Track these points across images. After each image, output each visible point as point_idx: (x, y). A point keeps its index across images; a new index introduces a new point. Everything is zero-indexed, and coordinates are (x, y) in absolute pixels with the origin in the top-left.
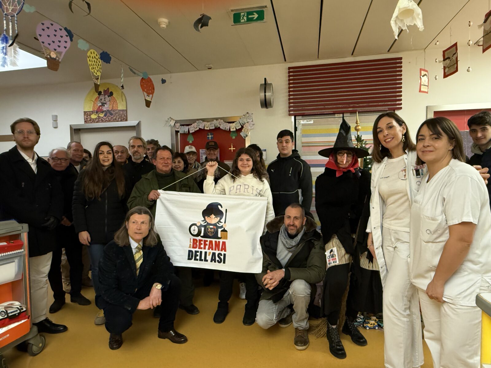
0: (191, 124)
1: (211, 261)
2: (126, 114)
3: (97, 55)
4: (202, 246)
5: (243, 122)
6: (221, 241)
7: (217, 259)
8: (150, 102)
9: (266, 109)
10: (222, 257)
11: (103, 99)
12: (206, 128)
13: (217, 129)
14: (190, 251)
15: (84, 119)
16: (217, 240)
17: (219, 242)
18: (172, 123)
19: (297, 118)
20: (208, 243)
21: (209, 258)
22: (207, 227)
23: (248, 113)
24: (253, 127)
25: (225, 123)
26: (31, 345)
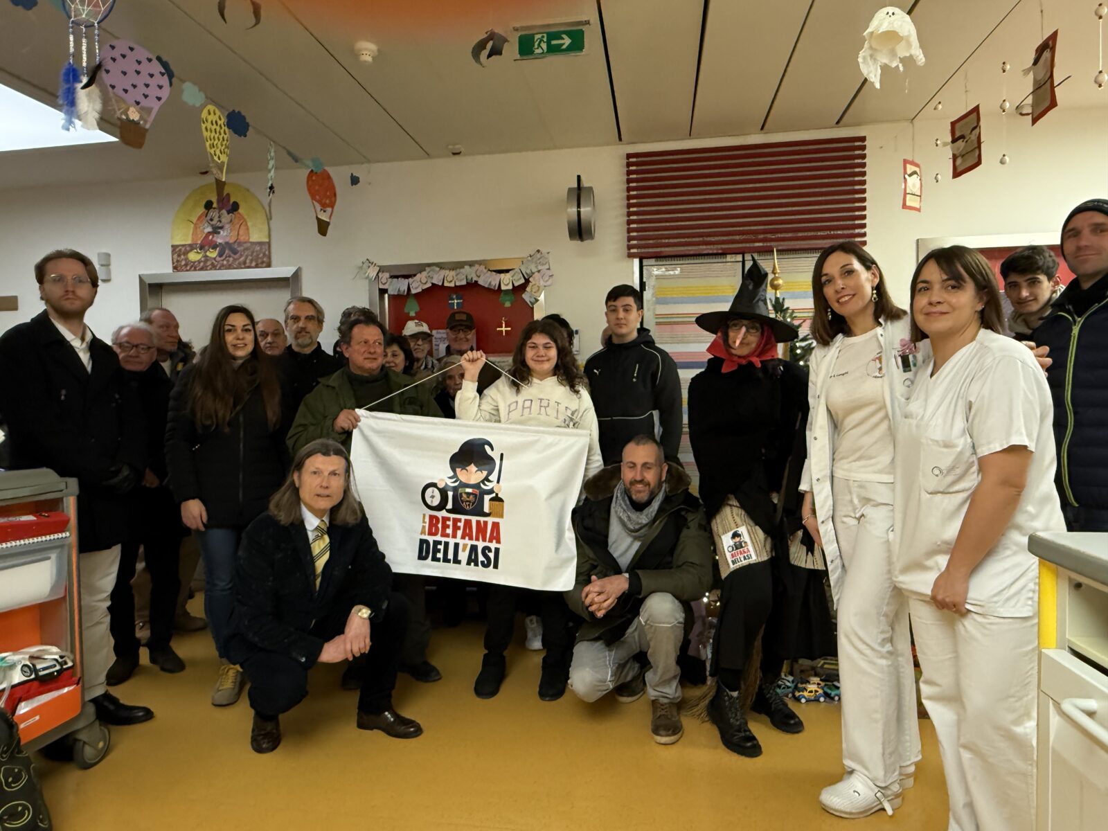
0: (415, 275)
1: (469, 563)
2: (267, 253)
3: (220, 119)
4: (449, 531)
5: (528, 272)
6: (490, 520)
7: (481, 558)
8: (328, 224)
9: (579, 242)
10: (492, 555)
11: (216, 219)
12: (446, 284)
13: (472, 286)
14: (422, 542)
15: (173, 263)
16: (482, 519)
17: (486, 523)
18: (372, 273)
19: (645, 262)
20: (461, 525)
21: (463, 556)
22: (460, 490)
23: (538, 251)
24: (549, 283)
25: (489, 272)
26: (81, 743)
